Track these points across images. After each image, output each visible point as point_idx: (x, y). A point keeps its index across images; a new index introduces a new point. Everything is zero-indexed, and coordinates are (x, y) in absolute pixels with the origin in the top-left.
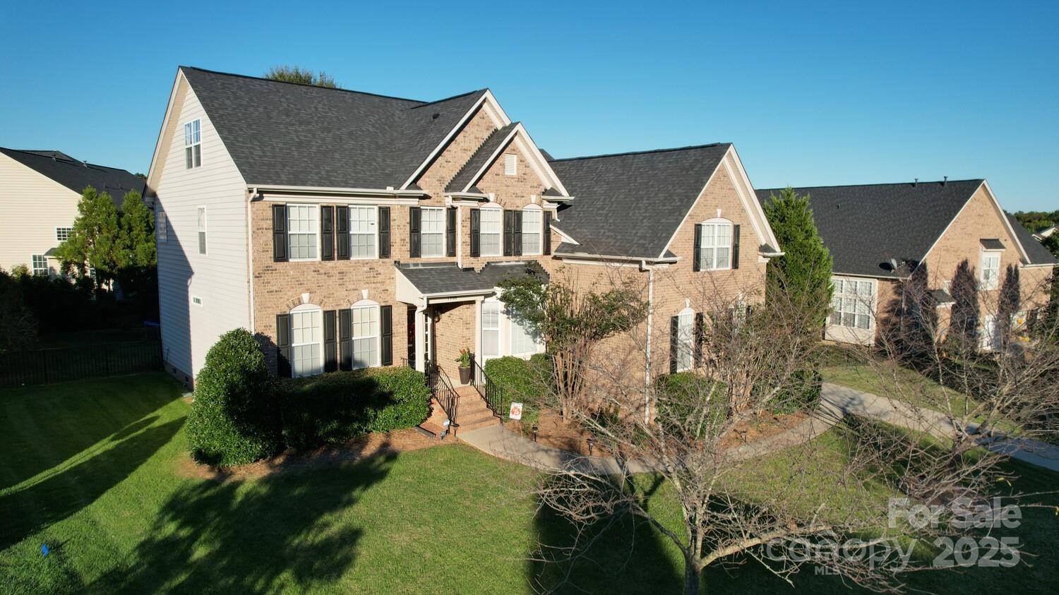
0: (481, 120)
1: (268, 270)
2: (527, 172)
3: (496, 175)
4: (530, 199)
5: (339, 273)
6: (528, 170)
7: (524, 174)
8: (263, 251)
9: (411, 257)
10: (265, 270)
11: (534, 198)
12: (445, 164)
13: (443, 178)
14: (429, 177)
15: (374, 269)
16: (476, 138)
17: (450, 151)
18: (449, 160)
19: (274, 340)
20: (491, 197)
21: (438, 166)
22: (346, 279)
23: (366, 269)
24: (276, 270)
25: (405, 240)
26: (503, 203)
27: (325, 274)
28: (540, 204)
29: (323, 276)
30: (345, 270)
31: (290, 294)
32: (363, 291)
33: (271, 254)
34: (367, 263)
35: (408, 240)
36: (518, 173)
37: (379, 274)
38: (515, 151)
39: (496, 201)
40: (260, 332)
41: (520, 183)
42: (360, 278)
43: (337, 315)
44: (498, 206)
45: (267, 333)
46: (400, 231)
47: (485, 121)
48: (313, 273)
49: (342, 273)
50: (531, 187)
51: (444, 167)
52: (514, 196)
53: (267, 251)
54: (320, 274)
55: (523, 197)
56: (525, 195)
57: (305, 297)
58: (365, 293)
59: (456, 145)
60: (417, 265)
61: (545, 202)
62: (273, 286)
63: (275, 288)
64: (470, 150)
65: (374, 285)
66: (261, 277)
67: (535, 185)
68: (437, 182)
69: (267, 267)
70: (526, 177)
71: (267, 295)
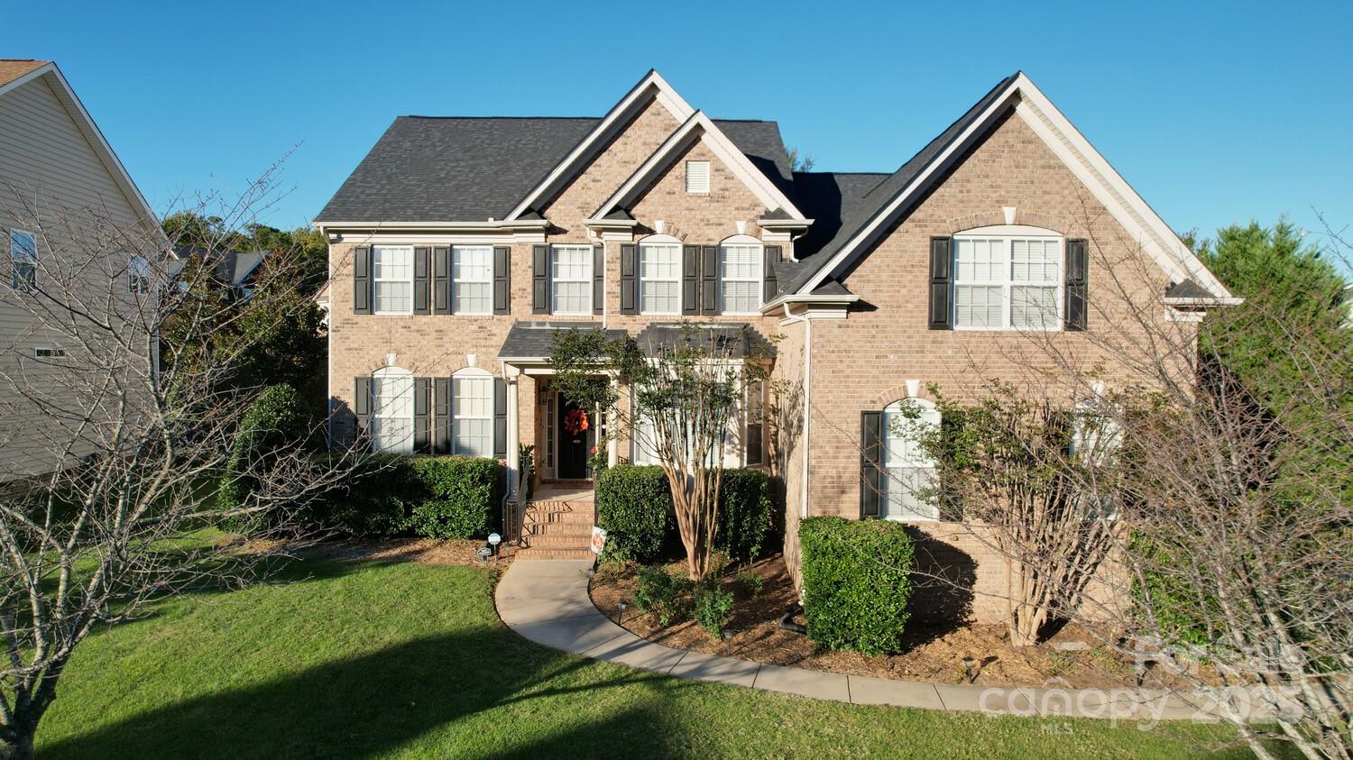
0: (654, 117)
1: (348, 323)
2: (728, 186)
3: (669, 193)
4: (735, 227)
5: (436, 331)
6: (730, 184)
7: (722, 190)
8: (342, 301)
9: (534, 313)
10: (344, 323)
11: (741, 226)
12: (591, 185)
13: (589, 204)
14: (564, 204)
15: (486, 327)
16: (645, 144)
17: (599, 166)
18: (598, 178)
19: (352, 407)
20: (659, 226)
21: (580, 188)
22: (446, 338)
23: (475, 327)
24: (357, 323)
25: (524, 290)
26: (680, 234)
27: (418, 331)
28: (757, 234)
29: (415, 334)
30: (443, 328)
31: (372, 353)
32: (469, 356)
33: (351, 304)
34: (476, 320)
35: (530, 290)
36: (711, 189)
37: (493, 335)
38: (703, 157)
39: (668, 231)
40: (336, 396)
41: (715, 204)
42: (466, 338)
43: (433, 384)
44: (674, 239)
45: (344, 398)
46: (522, 278)
47: (661, 118)
48: (402, 330)
49: (441, 331)
50: (737, 209)
51: (590, 189)
52: (702, 224)
53: (347, 301)
54: (410, 331)
55: (720, 225)
56: (723, 221)
57: (391, 358)
58: (471, 358)
59: (609, 157)
60: (544, 324)
61: (765, 232)
62: (353, 342)
63: (355, 345)
64: (634, 163)
65: (484, 350)
66: (339, 331)
67: (746, 205)
68: (578, 211)
69: (346, 320)
70: (727, 194)
71: (344, 353)
